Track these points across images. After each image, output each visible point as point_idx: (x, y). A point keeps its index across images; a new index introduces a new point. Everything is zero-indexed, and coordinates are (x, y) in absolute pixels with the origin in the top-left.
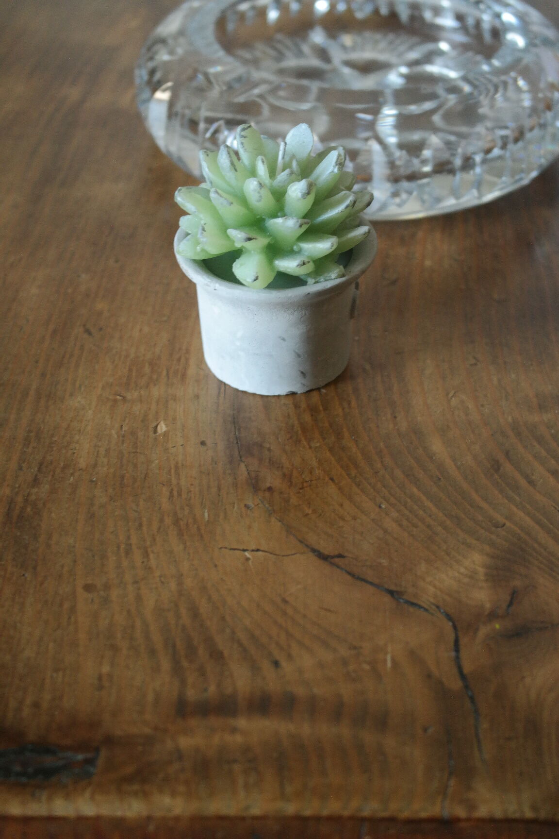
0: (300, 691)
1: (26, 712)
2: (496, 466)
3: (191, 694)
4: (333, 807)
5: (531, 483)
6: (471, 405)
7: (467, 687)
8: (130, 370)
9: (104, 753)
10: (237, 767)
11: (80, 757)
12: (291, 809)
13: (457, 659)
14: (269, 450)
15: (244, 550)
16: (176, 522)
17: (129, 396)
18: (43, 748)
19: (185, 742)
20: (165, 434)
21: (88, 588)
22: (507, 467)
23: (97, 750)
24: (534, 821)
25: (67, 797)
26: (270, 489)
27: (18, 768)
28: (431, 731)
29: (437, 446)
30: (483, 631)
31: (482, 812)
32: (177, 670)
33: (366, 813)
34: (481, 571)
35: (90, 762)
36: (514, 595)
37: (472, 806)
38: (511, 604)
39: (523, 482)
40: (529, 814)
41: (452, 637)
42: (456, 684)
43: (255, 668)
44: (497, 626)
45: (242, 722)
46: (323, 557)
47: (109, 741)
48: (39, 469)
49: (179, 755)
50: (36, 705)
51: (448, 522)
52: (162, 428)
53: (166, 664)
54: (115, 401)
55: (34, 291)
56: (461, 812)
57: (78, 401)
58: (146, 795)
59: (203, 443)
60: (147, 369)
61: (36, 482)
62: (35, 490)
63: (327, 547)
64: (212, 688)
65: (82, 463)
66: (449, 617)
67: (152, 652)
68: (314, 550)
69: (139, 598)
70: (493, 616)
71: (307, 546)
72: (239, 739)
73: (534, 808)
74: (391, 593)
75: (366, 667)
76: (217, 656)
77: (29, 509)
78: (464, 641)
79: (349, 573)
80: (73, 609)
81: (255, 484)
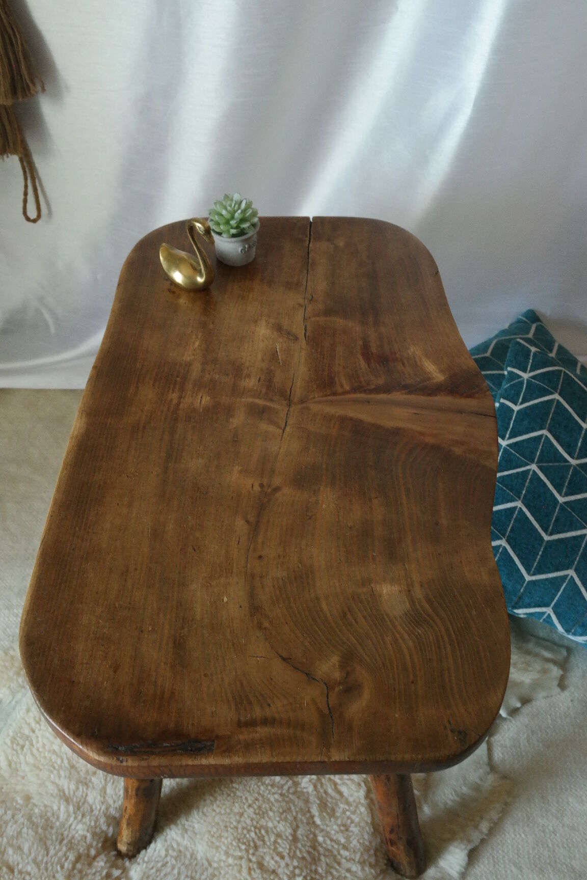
0: (277, 716)
1: (190, 727)
2: (345, 615)
3: (242, 719)
4: (288, 759)
5: (356, 622)
6: (337, 585)
7: (330, 712)
8: (212, 570)
9: (216, 741)
10: (257, 746)
11: (209, 744)
12: (275, 760)
13: (328, 701)
14: (264, 609)
15: (257, 657)
16: (233, 645)
17: (212, 584)
18: (197, 741)
19: (241, 737)
20: (227, 602)
21: (205, 675)
22: (349, 616)
23: (214, 741)
24: (349, 762)
25: (206, 758)
26: (265, 628)
27: (189, 748)
28: (318, 730)
29: (324, 605)
30: (336, 690)
31: (333, 759)
32: (237, 709)
33: (298, 761)
34: (337, 664)
35: (212, 745)
36: (348, 674)
37: (330, 758)
38: (346, 678)
39: (353, 622)
40: (347, 759)
41: (326, 692)
42: (326, 712)
43: (262, 707)
44: (341, 687)
45: (259, 729)
46: (284, 659)
47: (217, 737)
48: (183, 622)
49: (239, 742)
50: (193, 724)
51: (327, 642)
52: (225, 599)
53: (233, 706)
54: (207, 586)
55: (171, 526)
56: (326, 760)
57: (193, 587)
58: (230, 757)
59: (241, 607)
60: (218, 569)
61: (183, 628)
62: (183, 631)
63: (285, 655)
64: (249, 716)
65: (198, 618)
66: (326, 684)
67: (229, 702)
68: (281, 656)
69: (222, 679)
70: (340, 683)
71: (279, 654)
72: (258, 735)
73: (348, 758)
74: (307, 674)
75: (298, 705)
76: (250, 703)
77: (181, 640)
78: (330, 694)
79: (293, 666)
80: (201, 684)
81: (260, 627)
